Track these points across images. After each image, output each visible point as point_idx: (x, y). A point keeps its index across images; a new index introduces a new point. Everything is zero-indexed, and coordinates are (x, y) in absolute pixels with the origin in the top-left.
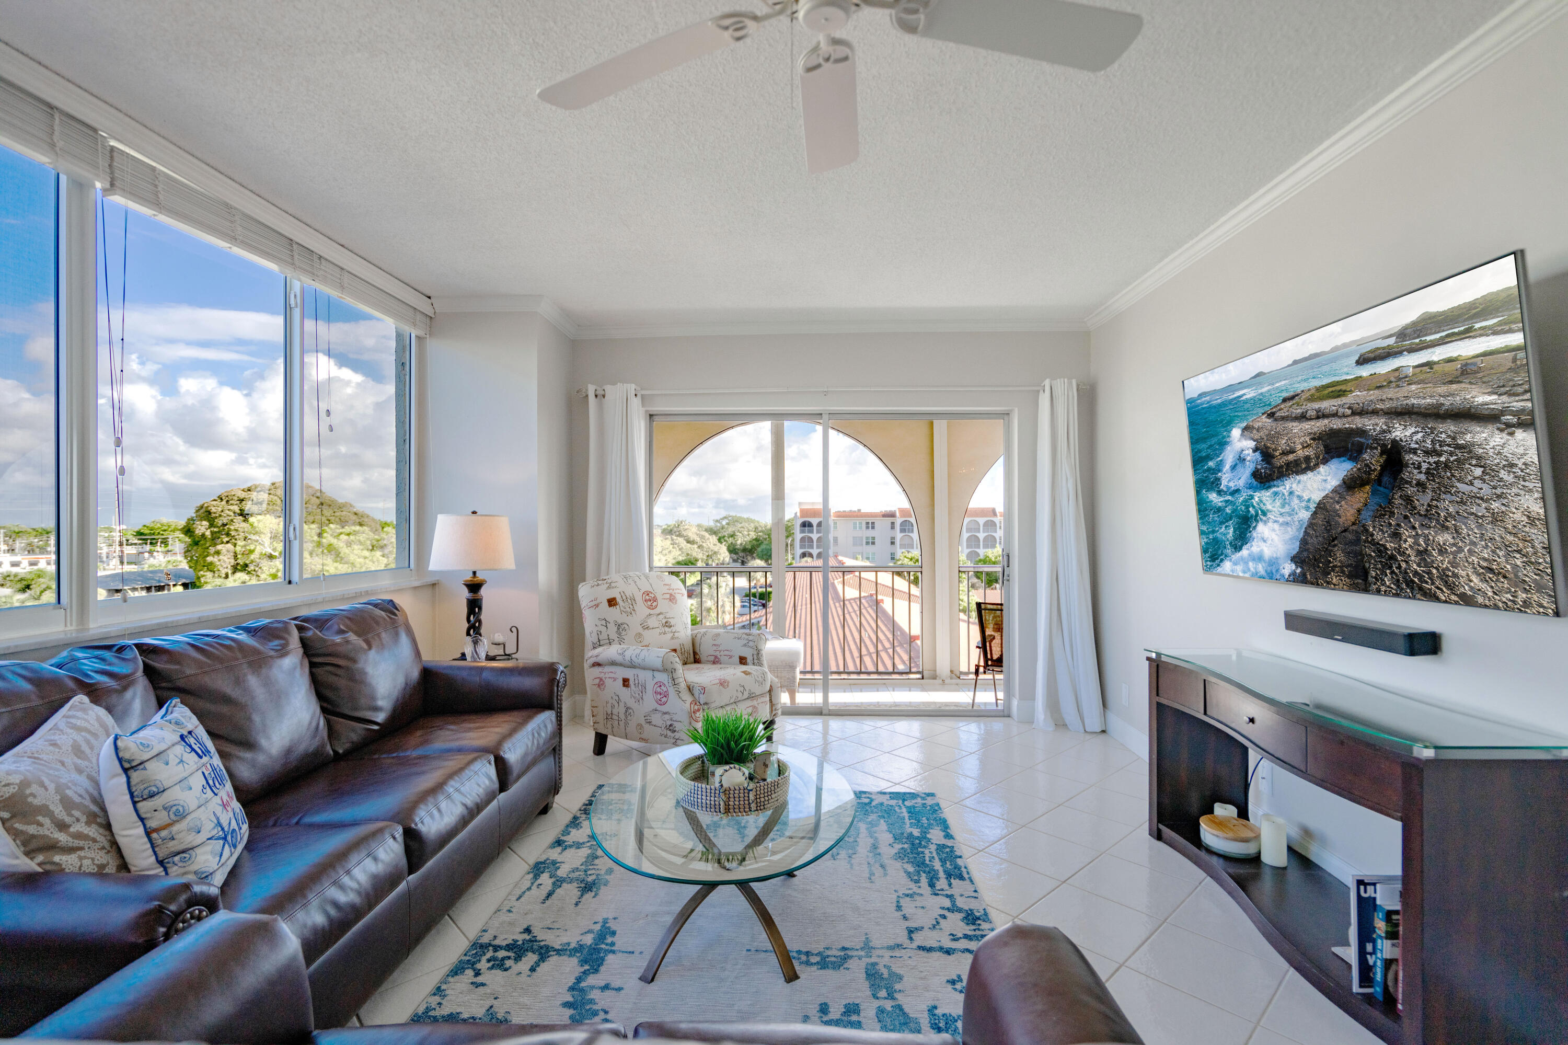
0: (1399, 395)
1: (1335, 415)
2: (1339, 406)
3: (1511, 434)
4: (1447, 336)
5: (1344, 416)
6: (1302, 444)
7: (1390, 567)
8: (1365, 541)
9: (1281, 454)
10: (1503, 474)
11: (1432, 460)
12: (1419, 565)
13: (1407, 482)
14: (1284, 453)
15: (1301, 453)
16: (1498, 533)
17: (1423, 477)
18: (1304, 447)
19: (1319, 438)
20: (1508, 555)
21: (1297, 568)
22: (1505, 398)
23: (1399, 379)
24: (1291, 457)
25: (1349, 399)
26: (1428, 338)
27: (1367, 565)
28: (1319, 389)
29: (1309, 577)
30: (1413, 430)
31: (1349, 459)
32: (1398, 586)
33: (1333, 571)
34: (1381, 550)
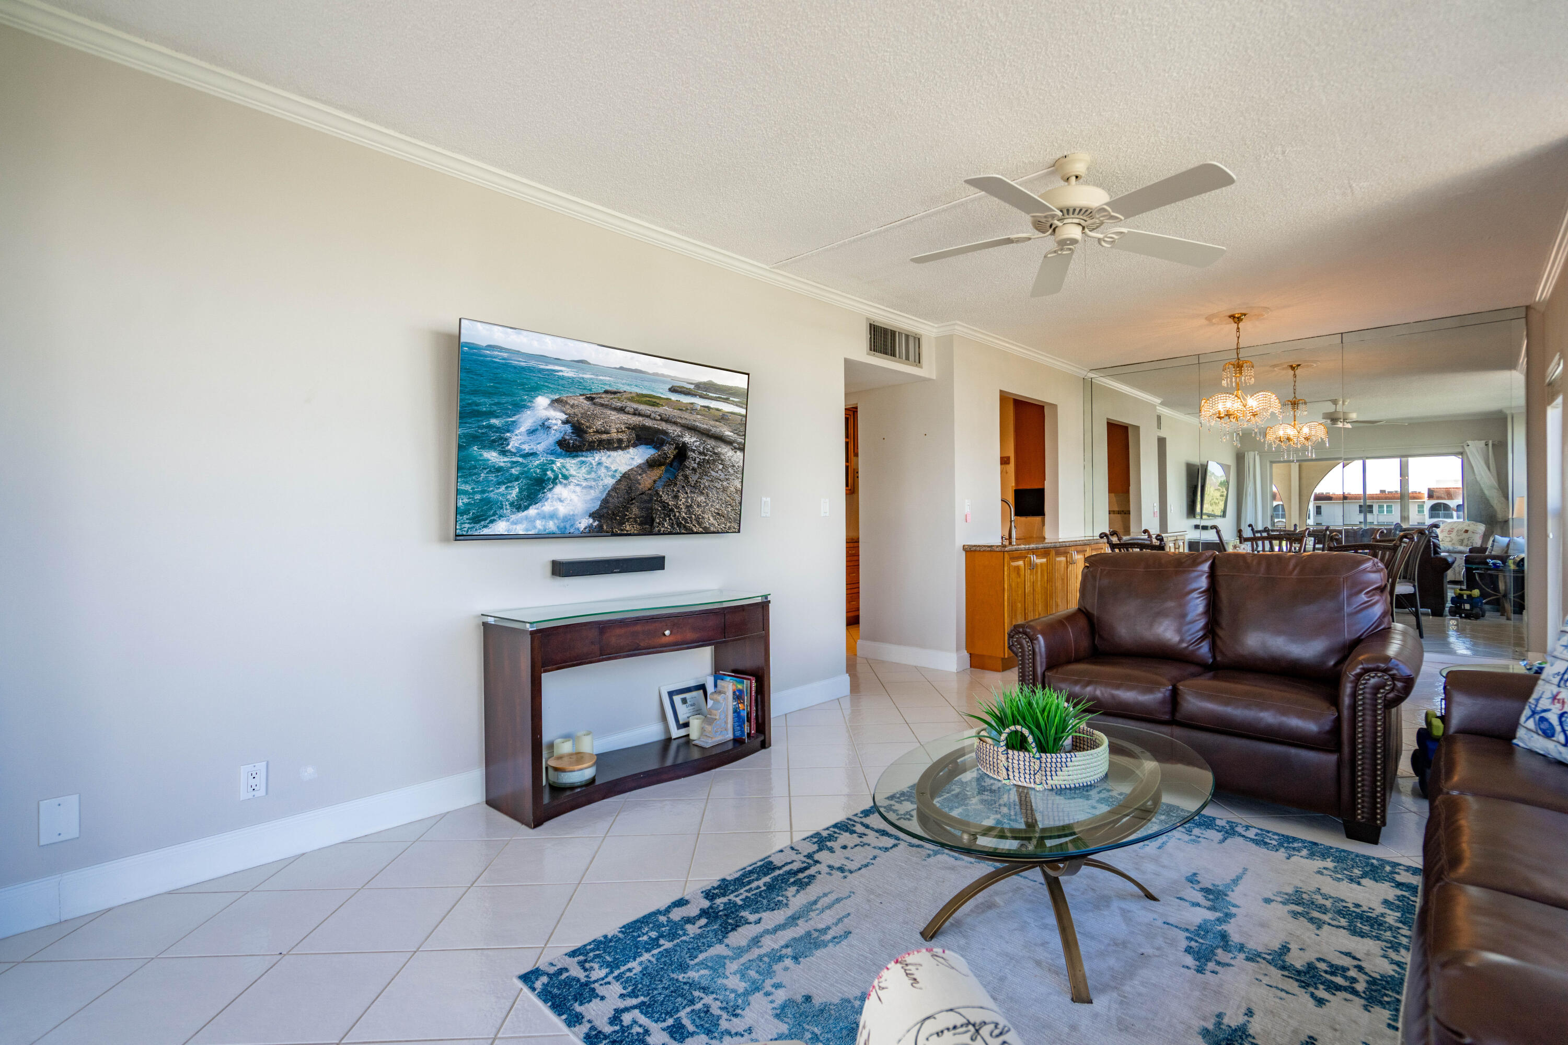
0: (691, 418)
1: (649, 417)
2: (653, 412)
3: (736, 452)
4: (719, 397)
5: (655, 419)
6: (617, 429)
7: (669, 516)
8: (656, 501)
9: (594, 432)
10: (730, 469)
11: (702, 457)
12: (686, 514)
13: (687, 467)
14: (597, 432)
15: (614, 435)
16: (723, 496)
17: (696, 466)
18: (618, 432)
19: (633, 429)
20: (726, 507)
21: (594, 521)
22: (736, 435)
23: (693, 410)
24: (604, 436)
25: (660, 410)
26: (710, 394)
27: (654, 516)
28: (638, 395)
29: (605, 527)
30: (695, 439)
31: (654, 448)
32: (672, 527)
33: (628, 521)
34: (665, 505)
